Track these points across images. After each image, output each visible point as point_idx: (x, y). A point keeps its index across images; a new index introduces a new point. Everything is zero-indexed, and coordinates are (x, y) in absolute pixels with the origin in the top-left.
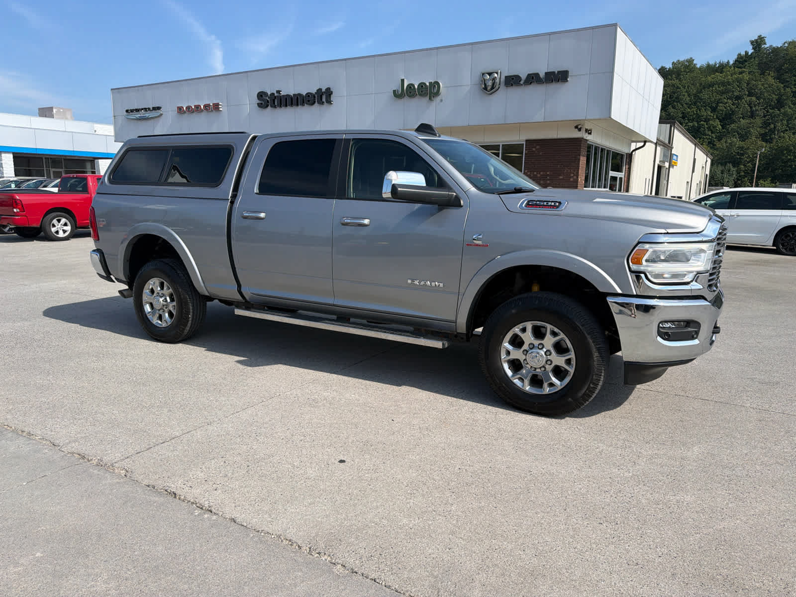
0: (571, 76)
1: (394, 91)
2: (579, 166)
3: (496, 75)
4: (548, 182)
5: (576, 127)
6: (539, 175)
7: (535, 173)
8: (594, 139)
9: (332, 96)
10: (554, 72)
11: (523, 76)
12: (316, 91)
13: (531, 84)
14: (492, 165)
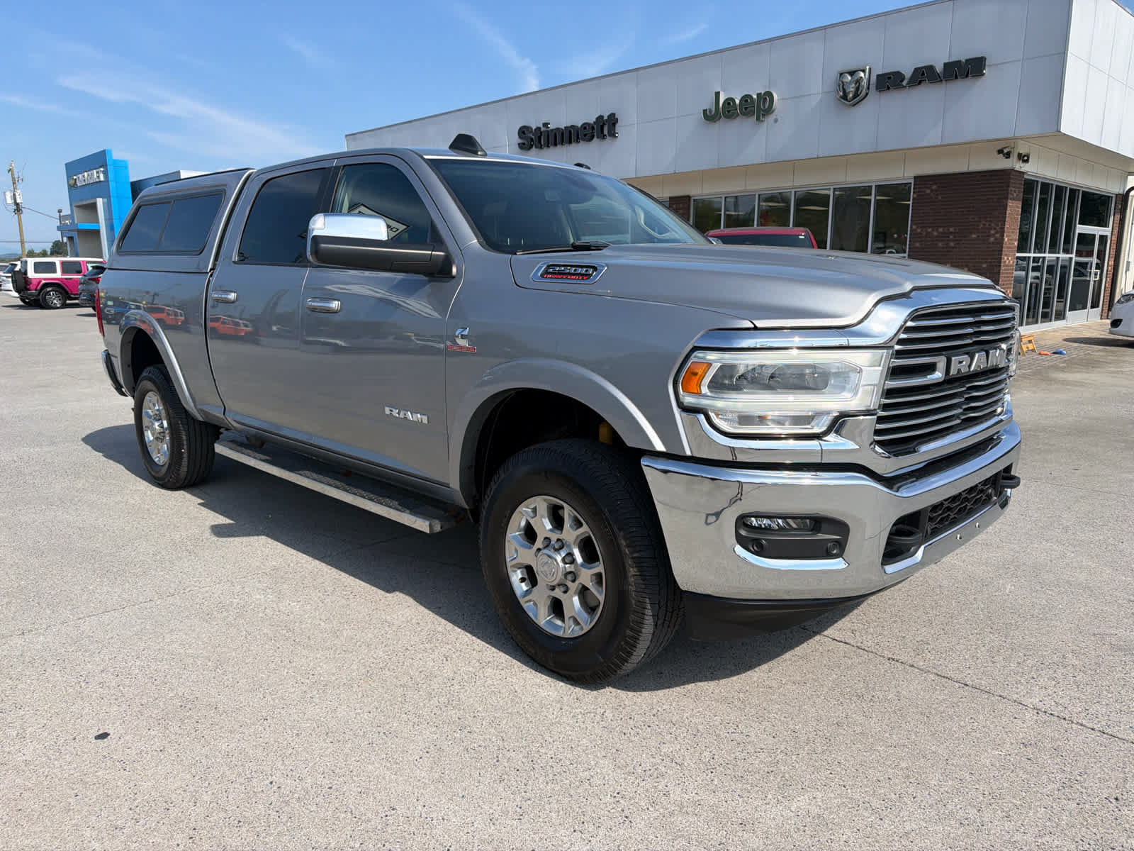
0: (990, 66)
1: (705, 111)
2: (1005, 217)
3: (862, 74)
4: (952, 244)
5: (1000, 152)
6: (935, 233)
7: (930, 230)
8: (1034, 169)
9: (617, 125)
10: (960, 62)
11: (908, 73)
12: (595, 120)
13: (920, 83)
14: (640, 206)
